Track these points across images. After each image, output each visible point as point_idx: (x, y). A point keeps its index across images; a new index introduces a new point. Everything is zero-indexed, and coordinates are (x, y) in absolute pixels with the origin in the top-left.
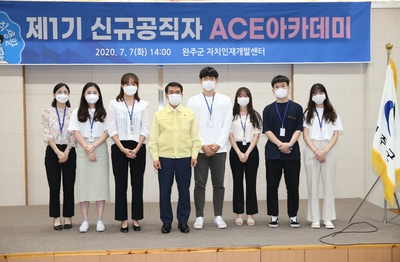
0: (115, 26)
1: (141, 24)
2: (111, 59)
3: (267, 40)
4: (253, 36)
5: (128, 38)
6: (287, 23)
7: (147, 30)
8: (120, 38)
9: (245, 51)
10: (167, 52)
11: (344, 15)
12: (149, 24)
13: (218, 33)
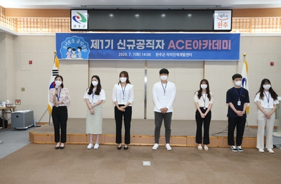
0: (127, 43)
1: (138, 42)
2: (125, 57)
3: (193, 50)
4: (187, 48)
5: (133, 48)
6: (202, 42)
7: (141, 45)
8: (129, 48)
9: (183, 54)
10: (149, 54)
11: (228, 39)
12: (142, 42)
13: (172, 47)
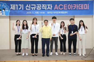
0: (31, 6)
1: (37, 6)
2: (30, 14)
3: (68, 10)
4: (64, 9)
5: (34, 9)
6: (73, 6)
8: (32, 9)
9: (63, 12)
10: (44, 13)
11: (87, 4)
12: (39, 6)
13: (56, 8)
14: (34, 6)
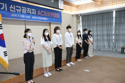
0: (16, 8)
1: (23, 9)
3: (47, 17)
4: (45, 16)
5: (20, 12)
6: (51, 14)
7: (24, 11)
8: (18, 12)
9: (44, 19)
10: (29, 17)
11: (58, 13)
12: (25, 9)
13: (39, 14)
14: (19, 9)
